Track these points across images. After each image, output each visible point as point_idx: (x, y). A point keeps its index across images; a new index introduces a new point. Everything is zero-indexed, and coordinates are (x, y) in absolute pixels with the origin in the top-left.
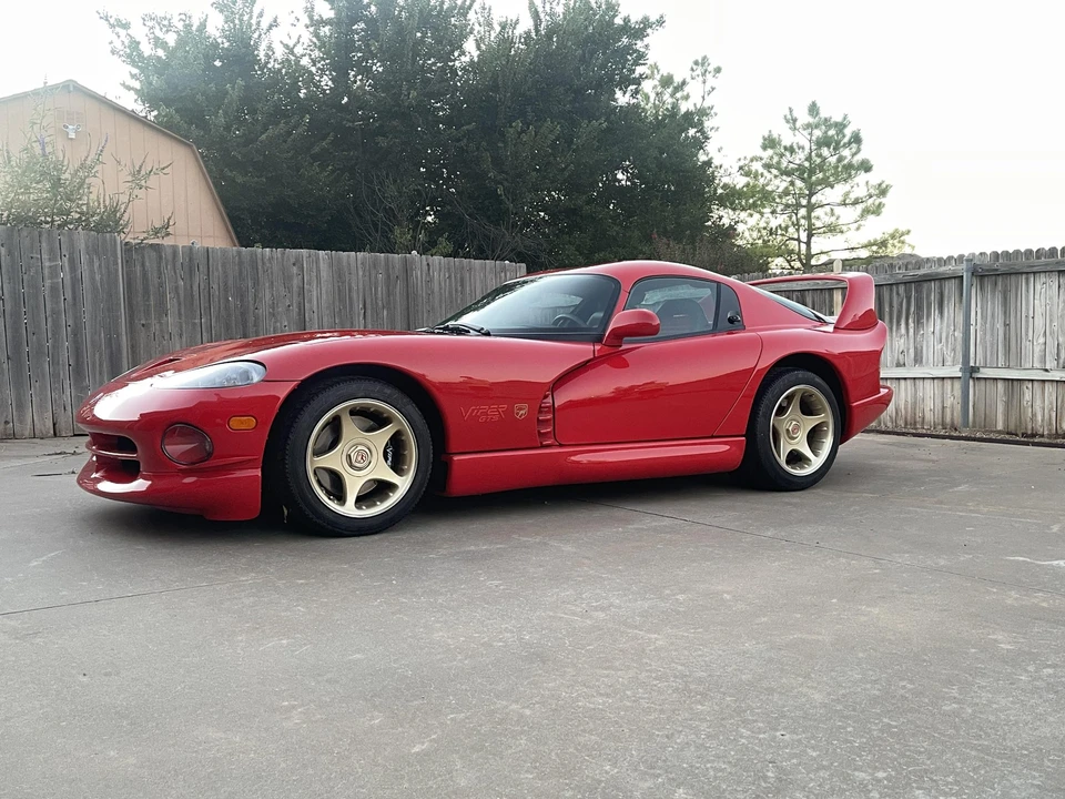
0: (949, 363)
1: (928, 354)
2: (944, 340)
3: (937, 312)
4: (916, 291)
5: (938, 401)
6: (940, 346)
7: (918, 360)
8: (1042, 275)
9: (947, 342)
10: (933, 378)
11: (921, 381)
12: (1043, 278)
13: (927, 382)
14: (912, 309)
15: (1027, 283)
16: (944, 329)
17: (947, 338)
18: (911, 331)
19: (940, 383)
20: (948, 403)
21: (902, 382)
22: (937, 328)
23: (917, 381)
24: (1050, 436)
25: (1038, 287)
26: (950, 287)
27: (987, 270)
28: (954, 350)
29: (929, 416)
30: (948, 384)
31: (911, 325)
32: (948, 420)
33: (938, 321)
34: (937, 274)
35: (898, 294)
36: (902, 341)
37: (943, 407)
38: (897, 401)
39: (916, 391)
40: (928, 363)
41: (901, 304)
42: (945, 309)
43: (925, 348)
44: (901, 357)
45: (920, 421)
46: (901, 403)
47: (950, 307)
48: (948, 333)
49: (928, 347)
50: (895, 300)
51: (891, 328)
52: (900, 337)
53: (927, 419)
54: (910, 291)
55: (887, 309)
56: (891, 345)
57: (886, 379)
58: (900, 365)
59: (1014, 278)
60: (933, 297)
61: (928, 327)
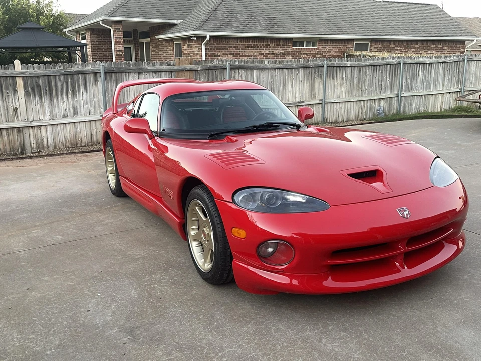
0: (92, 113)
1: (82, 108)
2: (88, 103)
3: (83, 90)
4: (71, 79)
5: (89, 132)
6: (87, 106)
7: (75, 112)
8: (132, 73)
9: (91, 103)
10: (85, 122)
11: (78, 124)
13: (82, 124)
14: (70, 88)
15: (126, 77)
16: (88, 97)
17: (90, 102)
18: (70, 99)
19: (89, 123)
20: (94, 132)
21: (67, 125)
22: (85, 97)
23: (76, 124)
25: (130, 78)
26: (90, 78)
27: (109, 70)
28: (95, 107)
29: (84, 140)
30: (93, 124)
31: (70, 96)
32: (95, 139)
33: (85, 93)
34: (84, 71)
35: (60, 80)
36: (65, 104)
37: (91, 134)
38: (65, 134)
39: (75, 128)
40: (81, 115)
41: (62, 85)
42: (88, 88)
43: (78, 107)
44: (65, 113)
45: (80, 142)
46: (68, 136)
47: (91, 87)
48: (90, 99)
49: (80, 106)
50: (59, 83)
51: (57, 98)
52: (64, 102)
53: (83, 142)
54: (67, 79)
55: (54, 88)
56: (58, 107)
57: (57, 124)
58: (65, 116)
59: (120, 74)
60: (81, 82)
61: (79, 97)
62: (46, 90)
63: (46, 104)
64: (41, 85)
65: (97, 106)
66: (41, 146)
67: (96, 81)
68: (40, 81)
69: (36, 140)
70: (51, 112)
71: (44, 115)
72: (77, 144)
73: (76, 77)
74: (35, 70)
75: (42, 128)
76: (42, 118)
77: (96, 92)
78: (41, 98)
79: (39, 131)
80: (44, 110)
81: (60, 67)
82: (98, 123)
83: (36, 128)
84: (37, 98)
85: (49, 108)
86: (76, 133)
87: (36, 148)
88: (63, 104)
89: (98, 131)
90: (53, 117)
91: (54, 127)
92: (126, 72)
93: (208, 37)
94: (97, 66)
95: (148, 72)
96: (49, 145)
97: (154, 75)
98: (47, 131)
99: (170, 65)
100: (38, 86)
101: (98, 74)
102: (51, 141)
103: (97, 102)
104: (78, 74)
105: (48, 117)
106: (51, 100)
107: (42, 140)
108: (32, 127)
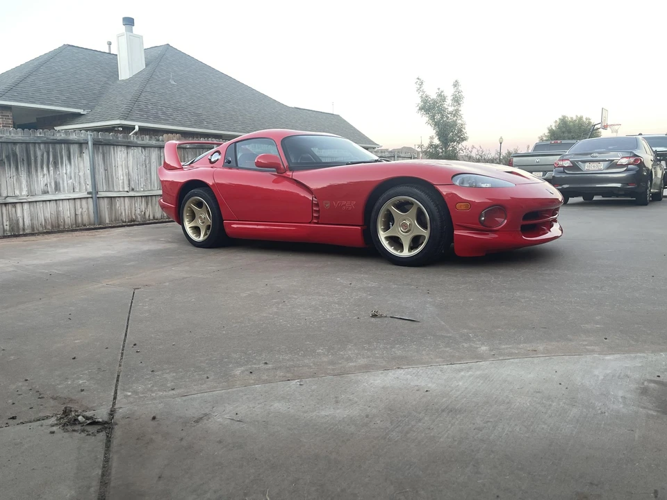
0: (77, 190)
1: (66, 183)
2: (73, 177)
3: (67, 162)
4: (53, 148)
5: (73, 211)
6: (70, 181)
7: (57, 188)
9: (75, 178)
10: (68, 199)
11: (61, 202)
12: (119, 148)
13: (65, 202)
14: (51, 159)
15: (114, 150)
16: (73, 171)
17: (75, 176)
18: (52, 172)
19: (72, 202)
20: (79, 212)
21: (48, 202)
22: (68, 171)
23: (58, 201)
24: (129, 222)
25: (119, 152)
26: (74, 148)
28: (80, 183)
29: (68, 221)
30: (78, 202)
31: (51, 168)
32: (80, 220)
33: (68, 166)
34: (68, 140)
35: (40, 149)
36: (45, 177)
37: (76, 215)
38: (45, 213)
39: (57, 207)
40: (64, 191)
41: (42, 156)
42: (72, 161)
43: (61, 182)
44: (45, 188)
45: (62, 224)
46: (48, 215)
47: (75, 159)
48: (75, 173)
49: (63, 181)
50: (39, 153)
51: (37, 170)
52: (44, 175)
53: (66, 223)
54: (49, 148)
55: (33, 158)
56: (37, 181)
57: (36, 202)
58: (46, 192)
59: (108, 147)
60: (64, 153)
61: (62, 170)
62: (23, 160)
63: (24, 176)
64: (18, 153)
65: (82, 182)
66: (15, 228)
67: (81, 152)
68: (18, 149)
69: (10, 220)
70: (29, 186)
71: (21, 190)
72: (59, 226)
73: (58, 146)
74: (12, 135)
75: (18, 206)
76: (18, 194)
77: (81, 165)
78: (17, 169)
79: (14, 209)
80: (20, 184)
81: (40, 133)
82: (84, 202)
83: (10, 206)
84: (13, 169)
85: (27, 181)
86: (58, 213)
87: (10, 231)
88: (43, 179)
89: (84, 210)
90: (31, 193)
91: (32, 204)
92: (113, 145)
93: (137, 128)
94: (82, 136)
95: (137, 146)
96: (26, 227)
97: (143, 150)
98: (23, 210)
99: (158, 140)
100: (15, 155)
101: (84, 146)
102: (27, 222)
103: (82, 178)
104: (62, 143)
105: (24, 193)
106: (29, 172)
107: (18, 220)
108: (6, 204)
